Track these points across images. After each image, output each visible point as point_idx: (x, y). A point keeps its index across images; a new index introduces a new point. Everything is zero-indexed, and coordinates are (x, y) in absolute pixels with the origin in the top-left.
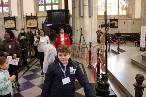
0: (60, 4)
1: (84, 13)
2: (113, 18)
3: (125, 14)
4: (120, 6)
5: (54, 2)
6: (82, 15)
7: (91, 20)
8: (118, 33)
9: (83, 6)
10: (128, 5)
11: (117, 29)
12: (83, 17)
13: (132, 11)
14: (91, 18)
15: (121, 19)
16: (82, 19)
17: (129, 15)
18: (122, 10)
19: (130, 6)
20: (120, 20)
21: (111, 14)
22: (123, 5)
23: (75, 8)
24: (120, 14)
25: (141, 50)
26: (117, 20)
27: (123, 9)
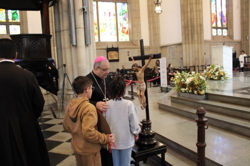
0: (24, 23)
1: (78, 40)
2: (110, 46)
3: (128, 40)
4: (120, 28)
5: (13, 19)
6: (74, 44)
7: (89, 50)
8: (122, 70)
9: (76, 29)
10: (131, 27)
11: (119, 63)
12: (76, 46)
13: (137, 35)
14: (88, 48)
15: (123, 47)
16: (74, 49)
17: (134, 42)
18: (123, 34)
19: (134, 29)
20: (122, 49)
21: (108, 41)
22: (124, 26)
23: (62, 32)
24: (120, 40)
25: (162, 92)
26: (117, 50)
27: (123, 32)
